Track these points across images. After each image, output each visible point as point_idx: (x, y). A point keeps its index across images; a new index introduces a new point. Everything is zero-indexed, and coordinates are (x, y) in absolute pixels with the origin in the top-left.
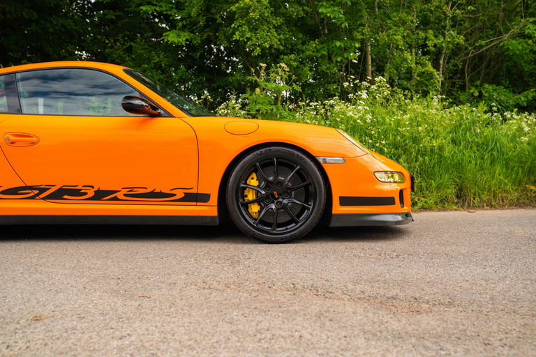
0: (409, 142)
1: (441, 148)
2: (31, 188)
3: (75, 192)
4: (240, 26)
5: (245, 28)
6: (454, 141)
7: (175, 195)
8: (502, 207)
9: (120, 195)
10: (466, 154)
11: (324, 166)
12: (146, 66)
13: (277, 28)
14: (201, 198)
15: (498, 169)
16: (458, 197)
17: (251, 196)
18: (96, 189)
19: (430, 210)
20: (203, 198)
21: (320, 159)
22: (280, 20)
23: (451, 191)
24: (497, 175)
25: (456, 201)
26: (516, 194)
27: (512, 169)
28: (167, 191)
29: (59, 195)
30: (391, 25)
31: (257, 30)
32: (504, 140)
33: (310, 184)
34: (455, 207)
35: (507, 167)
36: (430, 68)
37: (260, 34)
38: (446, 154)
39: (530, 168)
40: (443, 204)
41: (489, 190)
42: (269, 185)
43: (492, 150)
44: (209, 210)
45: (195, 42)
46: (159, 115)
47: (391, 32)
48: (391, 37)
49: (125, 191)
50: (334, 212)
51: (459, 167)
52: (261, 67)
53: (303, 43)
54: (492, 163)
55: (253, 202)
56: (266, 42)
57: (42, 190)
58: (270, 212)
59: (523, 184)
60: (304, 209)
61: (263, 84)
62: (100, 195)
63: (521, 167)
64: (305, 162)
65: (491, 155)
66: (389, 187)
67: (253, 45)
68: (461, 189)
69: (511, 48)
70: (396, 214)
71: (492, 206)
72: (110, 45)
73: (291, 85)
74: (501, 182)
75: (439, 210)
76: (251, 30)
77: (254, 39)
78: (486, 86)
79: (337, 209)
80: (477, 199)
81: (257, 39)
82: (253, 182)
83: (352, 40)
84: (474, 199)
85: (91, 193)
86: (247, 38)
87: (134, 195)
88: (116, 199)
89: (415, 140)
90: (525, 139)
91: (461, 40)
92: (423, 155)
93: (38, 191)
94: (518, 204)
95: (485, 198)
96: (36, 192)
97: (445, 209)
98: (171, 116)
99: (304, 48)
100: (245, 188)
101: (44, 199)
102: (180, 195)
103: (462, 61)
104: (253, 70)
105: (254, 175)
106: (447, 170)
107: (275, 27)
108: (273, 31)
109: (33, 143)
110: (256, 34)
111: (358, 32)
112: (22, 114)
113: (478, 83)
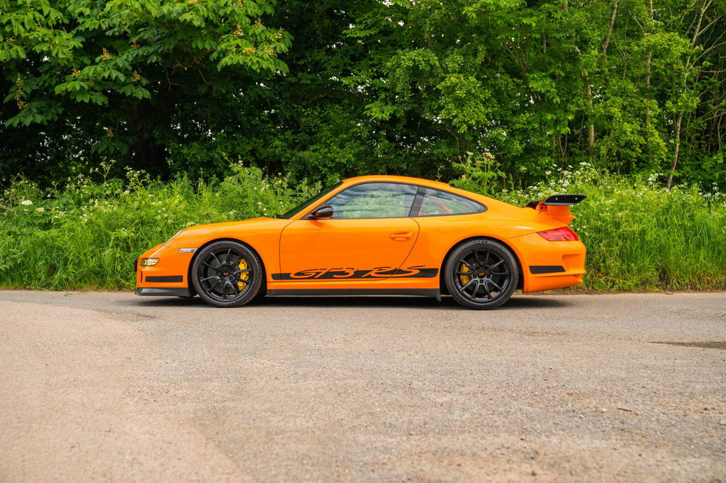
1: (643, 232)
4: (447, 104)
5: (451, 106)
8: (705, 290)
12: (345, 136)
13: (485, 102)
15: (702, 253)
19: (630, 292)
22: (488, 93)
23: (652, 274)
24: (701, 259)
25: (658, 283)
31: (463, 106)
34: (657, 290)
35: (713, 251)
37: (467, 110)
40: (643, 286)
41: (694, 273)
45: (398, 115)
52: (467, 155)
56: (473, 118)
61: (469, 170)
67: (459, 122)
71: (696, 289)
72: (306, 114)
73: (496, 172)
74: (705, 265)
75: (640, 292)
76: (457, 108)
77: (460, 116)
81: (464, 115)
83: (566, 111)
86: (453, 116)
97: (646, 291)
103: (707, 122)
107: (481, 101)
108: (480, 105)
110: (462, 112)
111: (573, 103)
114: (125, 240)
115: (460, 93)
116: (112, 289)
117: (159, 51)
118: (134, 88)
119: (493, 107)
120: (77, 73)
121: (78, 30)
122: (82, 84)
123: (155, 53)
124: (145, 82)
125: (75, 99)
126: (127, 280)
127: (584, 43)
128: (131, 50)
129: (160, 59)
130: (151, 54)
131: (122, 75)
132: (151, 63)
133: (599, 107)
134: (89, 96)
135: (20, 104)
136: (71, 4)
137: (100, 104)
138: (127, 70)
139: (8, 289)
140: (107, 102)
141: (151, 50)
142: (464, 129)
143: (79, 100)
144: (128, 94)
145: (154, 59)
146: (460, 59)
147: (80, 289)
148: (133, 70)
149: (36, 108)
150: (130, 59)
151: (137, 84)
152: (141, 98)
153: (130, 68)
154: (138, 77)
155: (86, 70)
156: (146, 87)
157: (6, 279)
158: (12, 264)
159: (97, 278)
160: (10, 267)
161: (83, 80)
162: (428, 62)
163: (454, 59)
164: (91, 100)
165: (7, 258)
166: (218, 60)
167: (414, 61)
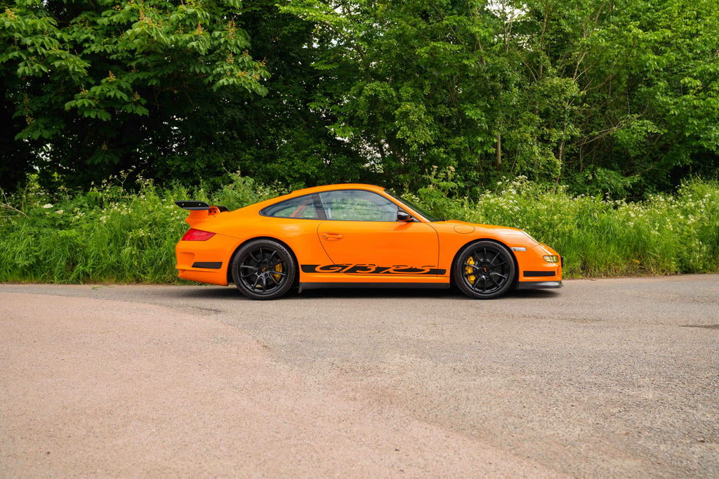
0: (547, 228)
1: (570, 231)
2: (338, 266)
3: (364, 269)
5: (405, 128)
6: (579, 226)
7: (424, 270)
8: (615, 276)
9: (391, 270)
10: (589, 236)
11: (515, 253)
13: (430, 126)
14: (441, 272)
15: (612, 247)
16: (582, 269)
17: (470, 271)
18: (376, 266)
20: (442, 272)
21: (512, 248)
23: (578, 264)
24: (611, 252)
25: (581, 272)
26: (625, 267)
27: (623, 248)
28: (419, 267)
29: (354, 270)
30: (522, 124)
31: (414, 129)
32: (617, 226)
33: (505, 263)
34: (581, 277)
35: (619, 246)
36: (553, 158)
37: (417, 132)
38: (574, 236)
39: (635, 246)
41: (606, 263)
42: (480, 265)
43: (608, 233)
44: (445, 279)
46: (413, 221)
47: (522, 129)
48: (522, 134)
49: (394, 268)
50: (520, 280)
51: (583, 245)
52: (433, 168)
53: (448, 136)
54: (608, 242)
55: (471, 274)
56: (422, 139)
57: (344, 267)
58: (483, 281)
59: (630, 259)
60: (501, 278)
61: (434, 181)
62: (379, 270)
63: (629, 246)
64: (503, 251)
65: (607, 236)
66: (552, 265)
67: (412, 141)
68: (584, 263)
69: (619, 137)
70: (555, 282)
71: (607, 276)
73: (456, 182)
74: (614, 257)
75: (569, 279)
76: (409, 130)
77: (412, 136)
78: (599, 170)
79: (522, 279)
80: (597, 270)
81: (415, 136)
82: (472, 262)
84: (595, 270)
85: (373, 269)
86: (406, 136)
87: (399, 270)
88: (388, 272)
89: (551, 225)
90: (631, 224)
91: (577, 133)
92: (557, 237)
93: (342, 268)
94: (627, 274)
95: (602, 269)
96: (340, 268)
98: (420, 221)
99: (449, 141)
100: (466, 266)
101: (345, 272)
102: (427, 270)
103: (579, 147)
104: (426, 170)
105: (471, 258)
106: (575, 249)
108: (427, 129)
109: (339, 239)
110: (414, 133)
112: (326, 219)
113: (592, 166)
114: (141, 239)
115: (413, 118)
116: (130, 283)
117: (159, 75)
118: (134, 106)
119: (434, 130)
120: (85, 92)
121: (84, 54)
122: (90, 101)
123: (155, 77)
124: (144, 102)
125: (83, 114)
126: (144, 273)
127: (505, 82)
128: (130, 74)
129: (159, 82)
130: (151, 78)
131: (125, 95)
132: (152, 85)
133: (516, 133)
134: (95, 113)
135: (29, 120)
136: (74, 32)
137: (105, 120)
138: (128, 91)
139: (32, 283)
140: (110, 119)
141: (151, 74)
142: (415, 147)
143: (86, 115)
144: (130, 111)
145: (154, 82)
146: (411, 91)
147: (101, 282)
148: (134, 91)
149: (43, 124)
150: (131, 81)
151: (137, 103)
152: (141, 115)
153: (131, 90)
154: (138, 97)
155: (93, 89)
156: (146, 106)
157: (29, 274)
158: (34, 260)
159: (116, 273)
160: (33, 262)
161: (90, 98)
162: (386, 92)
163: (407, 90)
164: (96, 116)
165: (30, 255)
166: (214, 82)
167: (375, 90)
